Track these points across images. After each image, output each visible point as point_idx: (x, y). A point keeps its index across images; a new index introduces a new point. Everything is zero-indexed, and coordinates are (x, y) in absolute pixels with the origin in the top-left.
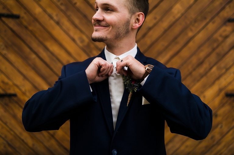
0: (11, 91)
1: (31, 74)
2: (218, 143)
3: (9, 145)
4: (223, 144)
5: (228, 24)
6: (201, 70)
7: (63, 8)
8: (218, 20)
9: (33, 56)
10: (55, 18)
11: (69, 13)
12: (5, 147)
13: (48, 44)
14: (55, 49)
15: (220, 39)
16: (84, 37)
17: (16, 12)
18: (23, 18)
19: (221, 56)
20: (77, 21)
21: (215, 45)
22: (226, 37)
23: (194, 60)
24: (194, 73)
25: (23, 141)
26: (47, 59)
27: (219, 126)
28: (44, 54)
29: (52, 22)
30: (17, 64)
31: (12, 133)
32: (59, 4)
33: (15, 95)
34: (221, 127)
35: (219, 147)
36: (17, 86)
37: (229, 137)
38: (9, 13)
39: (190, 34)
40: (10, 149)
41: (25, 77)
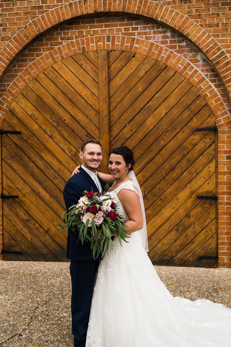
0: (14, 194)
1: (30, 180)
2: (192, 242)
3: (12, 238)
4: (196, 243)
5: (196, 133)
6: (174, 175)
7: (55, 124)
8: (187, 130)
9: (32, 164)
10: (48, 133)
11: (59, 128)
12: (9, 240)
13: (43, 154)
14: (48, 158)
15: (190, 146)
16: (72, 148)
17: (18, 129)
18: (24, 133)
19: (192, 162)
20: (66, 135)
21: (186, 152)
22: (196, 145)
23: (167, 166)
24: (167, 177)
25: (23, 235)
26: (42, 167)
27: (193, 226)
28: (40, 163)
29: (46, 136)
30: (19, 172)
31: (15, 228)
32: (51, 121)
33: (17, 197)
34: (194, 227)
35: (193, 246)
36: (19, 189)
37: (202, 236)
38: (13, 130)
39: (163, 143)
40: (13, 242)
41: (25, 182)
